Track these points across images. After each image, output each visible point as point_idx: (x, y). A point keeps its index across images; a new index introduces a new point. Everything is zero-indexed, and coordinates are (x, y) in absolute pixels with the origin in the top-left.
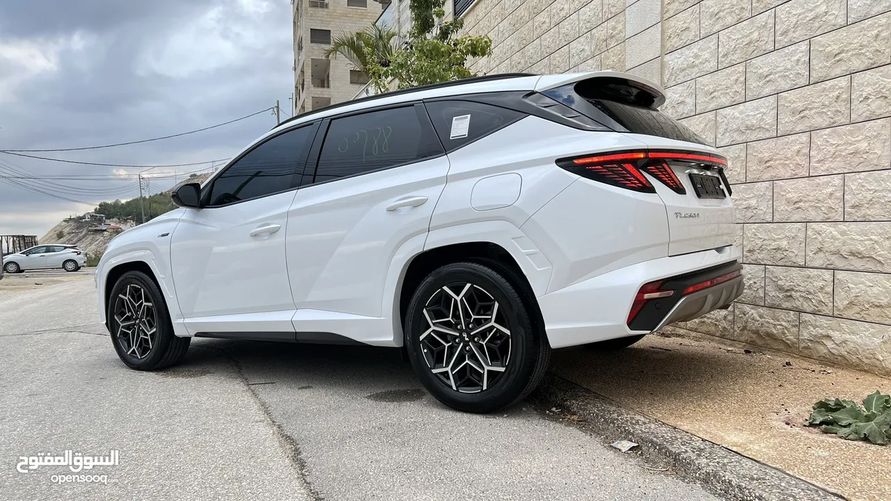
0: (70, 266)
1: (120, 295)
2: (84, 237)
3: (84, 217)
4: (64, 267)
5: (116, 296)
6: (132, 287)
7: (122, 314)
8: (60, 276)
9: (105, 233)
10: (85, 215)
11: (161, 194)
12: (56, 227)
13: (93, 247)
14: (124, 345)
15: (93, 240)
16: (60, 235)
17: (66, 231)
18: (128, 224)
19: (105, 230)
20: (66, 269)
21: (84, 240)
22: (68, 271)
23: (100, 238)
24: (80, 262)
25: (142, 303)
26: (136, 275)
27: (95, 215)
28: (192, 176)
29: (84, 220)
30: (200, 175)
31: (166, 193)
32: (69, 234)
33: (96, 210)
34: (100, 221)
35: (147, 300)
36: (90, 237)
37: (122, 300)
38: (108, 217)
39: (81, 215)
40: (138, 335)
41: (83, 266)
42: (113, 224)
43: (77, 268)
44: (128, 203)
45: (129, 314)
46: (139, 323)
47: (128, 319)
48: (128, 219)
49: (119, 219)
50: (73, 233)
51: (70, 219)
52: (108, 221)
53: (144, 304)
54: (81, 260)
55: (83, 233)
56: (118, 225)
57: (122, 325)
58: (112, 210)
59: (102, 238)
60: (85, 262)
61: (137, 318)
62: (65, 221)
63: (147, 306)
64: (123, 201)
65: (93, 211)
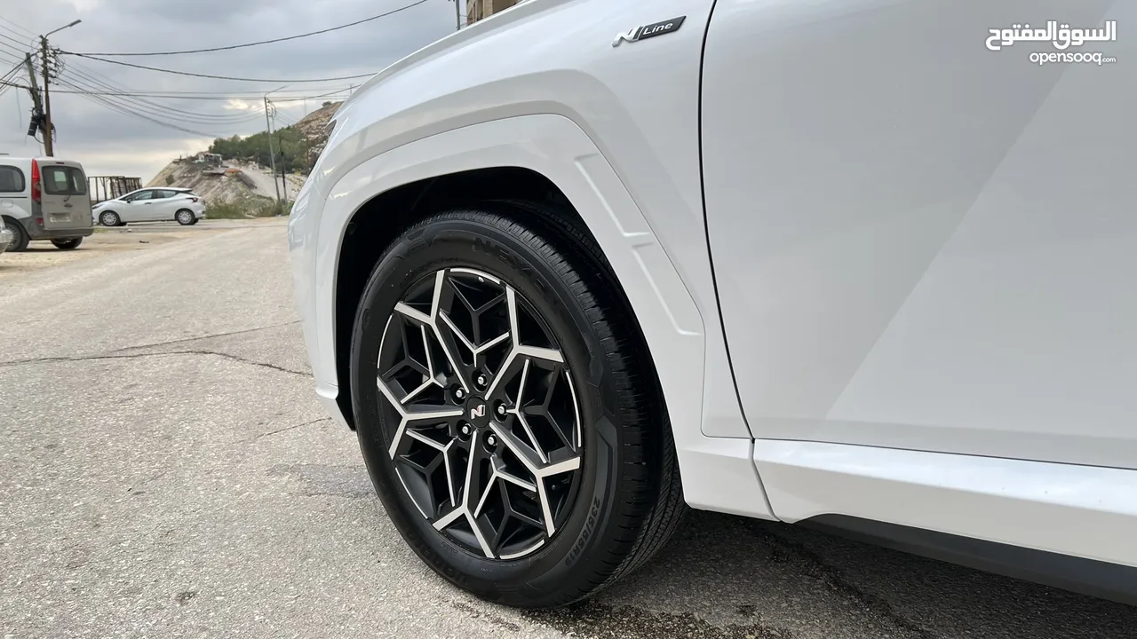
0: (185, 217)
1: (401, 307)
2: (198, 182)
3: (196, 158)
4: (177, 218)
5: (384, 306)
6: (458, 277)
7: (410, 379)
8: (174, 230)
9: (223, 177)
10: (197, 155)
11: (288, 128)
12: (164, 170)
13: (209, 194)
14: (418, 495)
15: (210, 187)
16: (170, 181)
17: (176, 174)
18: (250, 166)
19: (223, 174)
20: (179, 222)
21: (198, 186)
22: (182, 224)
23: (216, 183)
24: (198, 213)
25: (507, 345)
26: (478, 230)
27: (209, 154)
28: (325, 104)
29: (196, 161)
30: (335, 104)
31: (294, 126)
32: (181, 178)
33: (210, 148)
34: (216, 162)
35: (531, 334)
36: (205, 183)
37: (412, 329)
38: (225, 158)
39: (194, 155)
40: (483, 471)
41: (201, 218)
42: (231, 167)
43: (194, 221)
44: (249, 140)
45: (441, 381)
46: (482, 423)
47: (433, 397)
48: (249, 160)
49: (238, 159)
50: (184, 177)
51: (181, 160)
52: (225, 163)
53: (518, 349)
54: (198, 209)
55: (197, 177)
56: (238, 168)
57: (407, 417)
58: (230, 149)
59: (219, 184)
60: (203, 212)
61: (475, 399)
62: (174, 162)
63: (533, 360)
64: (243, 137)
65: (207, 149)
